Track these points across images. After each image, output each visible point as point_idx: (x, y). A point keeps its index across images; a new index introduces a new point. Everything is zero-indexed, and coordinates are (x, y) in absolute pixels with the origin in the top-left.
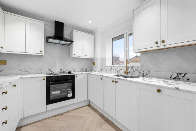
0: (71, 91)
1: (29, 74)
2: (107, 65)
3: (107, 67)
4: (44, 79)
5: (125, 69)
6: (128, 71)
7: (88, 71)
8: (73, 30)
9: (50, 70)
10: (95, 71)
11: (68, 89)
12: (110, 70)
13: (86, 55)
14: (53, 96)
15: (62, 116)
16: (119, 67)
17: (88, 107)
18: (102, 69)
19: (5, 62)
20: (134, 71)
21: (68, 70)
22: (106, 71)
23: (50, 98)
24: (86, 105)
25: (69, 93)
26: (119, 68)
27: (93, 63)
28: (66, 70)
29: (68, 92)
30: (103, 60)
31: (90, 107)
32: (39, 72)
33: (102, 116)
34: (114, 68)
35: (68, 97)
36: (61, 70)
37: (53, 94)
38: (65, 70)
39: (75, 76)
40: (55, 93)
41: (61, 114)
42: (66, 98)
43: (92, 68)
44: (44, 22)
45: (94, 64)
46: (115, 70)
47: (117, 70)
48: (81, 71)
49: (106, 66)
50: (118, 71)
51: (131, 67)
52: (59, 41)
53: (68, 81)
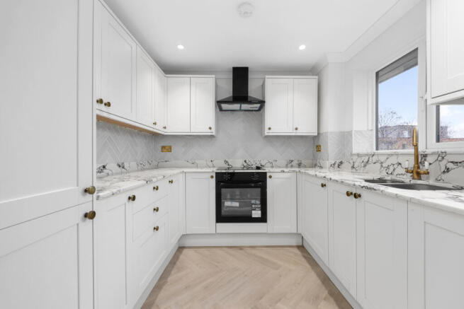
0: (259, 206)
1: (197, 167)
2: (355, 151)
3: (355, 158)
4: (212, 177)
5: (409, 163)
6: (422, 169)
7: (305, 167)
8: (267, 77)
9: (227, 162)
10: (321, 167)
11: (253, 201)
12: (365, 166)
13: (296, 129)
14: (228, 209)
15: (241, 251)
16: (392, 155)
17: (297, 251)
18: (341, 163)
19: (170, 147)
20: (448, 170)
21: (258, 163)
22: (353, 167)
23: (223, 211)
24: (294, 244)
25: (255, 210)
26: (394, 160)
27: (317, 146)
28: (254, 161)
29: (253, 206)
30: (345, 138)
31: (302, 252)
32: (210, 164)
33: (326, 280)
34: (375, 159)
35: (253, 216)
36: (245, 161)
37: (228, 207)
38: (253, 163)
39: (268, 175)
40: (230, 205)
41: (240, 248)
42: (248, 219)
43: (315, 158)
44: (214, 76)
45: (318, 148)
46: (378, 165)
47: (384, 165)
48: (287, 165)
49: (352, 155)
50: (388, 167)
51: (436, 157)
52: (239, 105)
53: (253, 185)
